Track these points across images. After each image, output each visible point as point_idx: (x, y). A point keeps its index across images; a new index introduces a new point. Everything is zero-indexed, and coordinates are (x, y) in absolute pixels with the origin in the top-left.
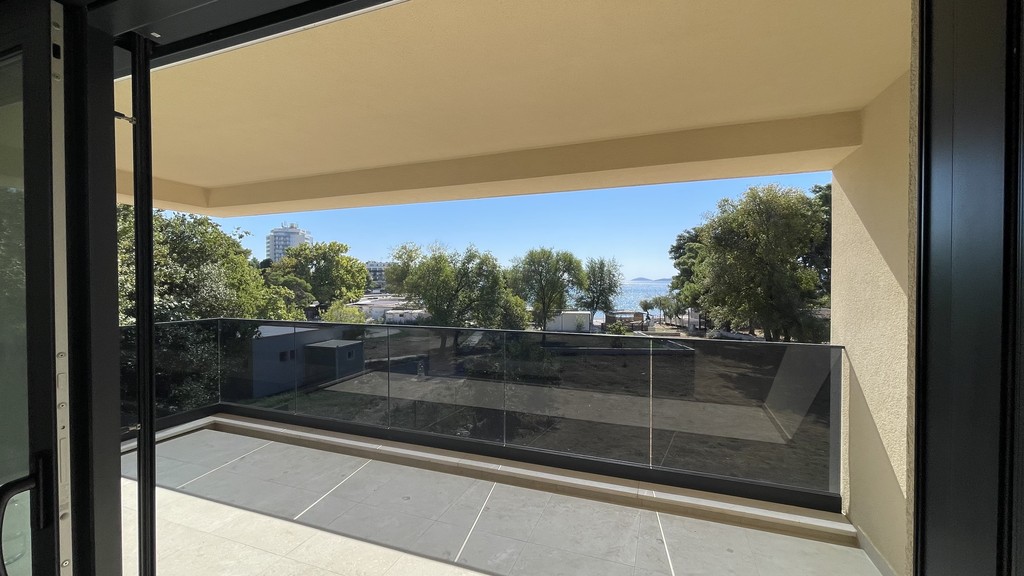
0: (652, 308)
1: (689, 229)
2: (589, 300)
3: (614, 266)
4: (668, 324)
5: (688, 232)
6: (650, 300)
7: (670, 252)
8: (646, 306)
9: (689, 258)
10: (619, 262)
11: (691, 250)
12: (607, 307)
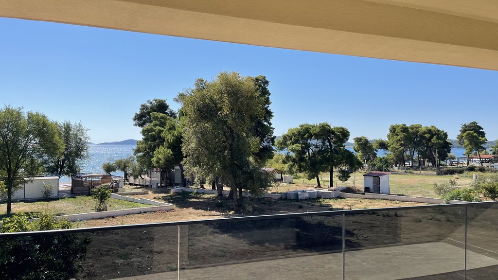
0: (114, 170)
1: (152, 100)
2: (52, 164)
3: (80, 129)
4: (131, 184)
5: (151, 103)
6: (112, 163)
7: (135, 119)
8: (109, 169)
9: (155, 125)
10: (85, 126)
11: (156, 118)
12: (73, 171)
